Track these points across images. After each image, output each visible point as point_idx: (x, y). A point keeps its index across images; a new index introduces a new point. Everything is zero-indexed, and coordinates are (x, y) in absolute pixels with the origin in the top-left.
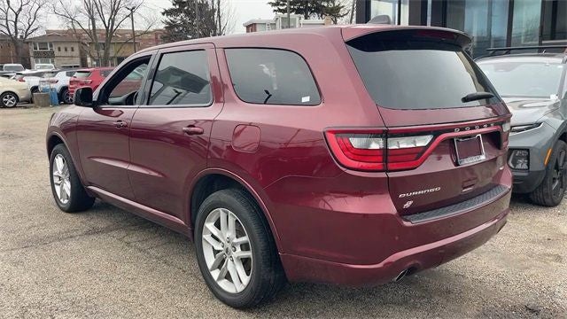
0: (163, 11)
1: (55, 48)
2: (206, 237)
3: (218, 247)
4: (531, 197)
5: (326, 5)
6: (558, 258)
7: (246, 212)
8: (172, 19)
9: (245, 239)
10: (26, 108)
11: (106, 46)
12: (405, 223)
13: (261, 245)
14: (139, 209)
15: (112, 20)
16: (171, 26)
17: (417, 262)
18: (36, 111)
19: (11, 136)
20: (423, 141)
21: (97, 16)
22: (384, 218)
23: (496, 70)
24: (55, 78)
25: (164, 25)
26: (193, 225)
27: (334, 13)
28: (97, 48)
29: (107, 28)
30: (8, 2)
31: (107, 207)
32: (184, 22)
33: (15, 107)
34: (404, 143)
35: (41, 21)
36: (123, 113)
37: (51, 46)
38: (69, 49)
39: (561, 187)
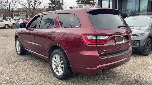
0: (48, 3)
1: (20, 13)
2: (53, 61)
3: (56, 64)
4: (141, 53)
5: (91, 2)
6: (146, 69)
7: (62, 55)
8: (50, 5)
9: (62, 62)
10: (11, 28)
11: (33, 13)
12: (101, 58)
13: (66, 63)
14: (37, 54)
15: (35, 6)
16: (50, 7)
17: (105, 68)
18: (14, 29)
19: (7, 36)
20: (106, 37)
21: (31, 5)
22: (96, 57)
23: (133, 20)
24: (19, 21)
25: (48, 7)
26: (50, 58)
27: (93, 4)
28: (31, 13)
29: (33, 8)
30: (8, 1)
31: (30, 54)
32: (54, 6)
33: (8, 28)
34: (101, 38)
35: (16, 6)
36: (34, 30)
37: (19, 12)
38: (23, 13)
39: (149, 51)
